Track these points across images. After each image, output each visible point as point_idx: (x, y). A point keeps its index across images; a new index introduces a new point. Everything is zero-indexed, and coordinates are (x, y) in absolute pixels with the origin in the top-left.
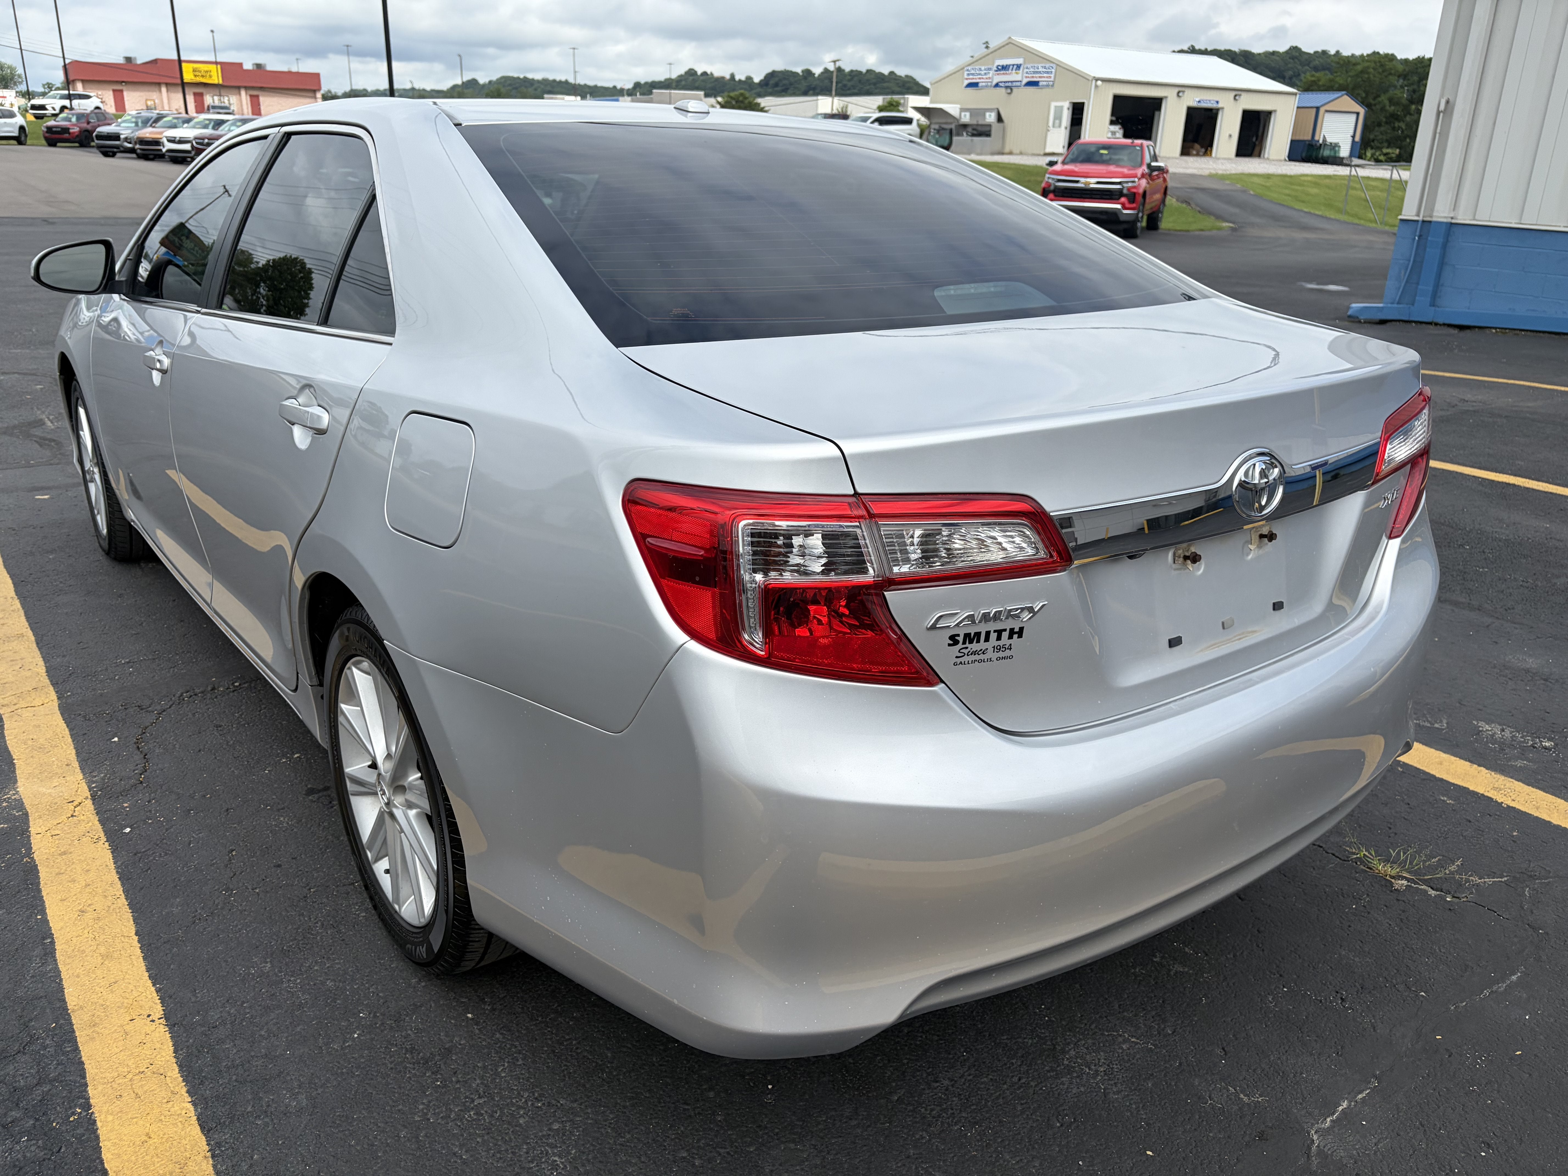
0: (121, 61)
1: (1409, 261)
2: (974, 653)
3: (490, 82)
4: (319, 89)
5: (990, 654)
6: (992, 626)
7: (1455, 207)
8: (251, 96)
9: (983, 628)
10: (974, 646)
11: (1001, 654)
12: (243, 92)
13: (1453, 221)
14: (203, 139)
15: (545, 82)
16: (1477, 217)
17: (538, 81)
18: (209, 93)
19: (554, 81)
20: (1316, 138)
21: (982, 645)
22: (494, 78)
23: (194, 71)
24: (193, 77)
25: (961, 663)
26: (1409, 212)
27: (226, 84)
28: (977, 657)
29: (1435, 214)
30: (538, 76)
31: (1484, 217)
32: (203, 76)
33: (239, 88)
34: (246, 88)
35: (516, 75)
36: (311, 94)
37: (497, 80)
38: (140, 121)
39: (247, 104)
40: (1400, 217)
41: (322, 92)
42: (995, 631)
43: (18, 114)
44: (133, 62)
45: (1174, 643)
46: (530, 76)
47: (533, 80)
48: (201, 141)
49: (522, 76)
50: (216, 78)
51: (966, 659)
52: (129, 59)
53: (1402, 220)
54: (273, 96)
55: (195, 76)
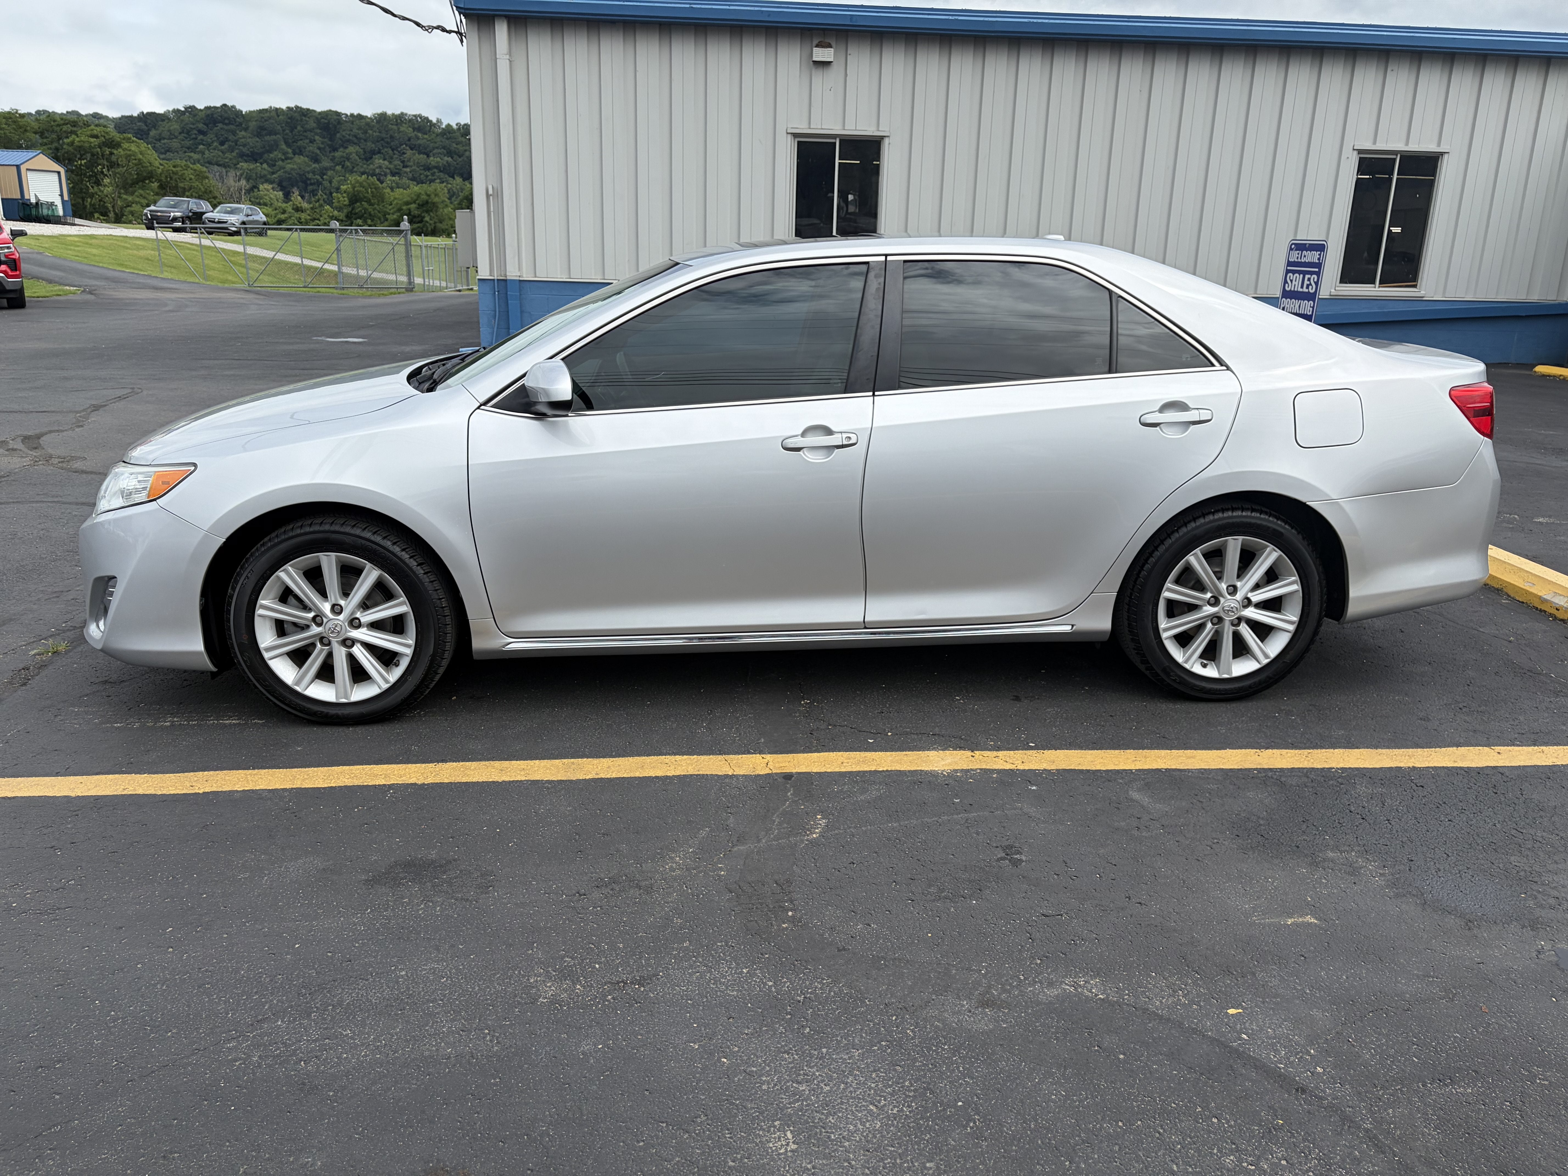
1: (495, 311)
7: (520, 269)
13: (521, 279)
16: (537, 275)
20: (27, 197)
26: (484, 272)
29: (508, 274)
31: (542, 276)
40: (478, 277)
53: (479, 280)
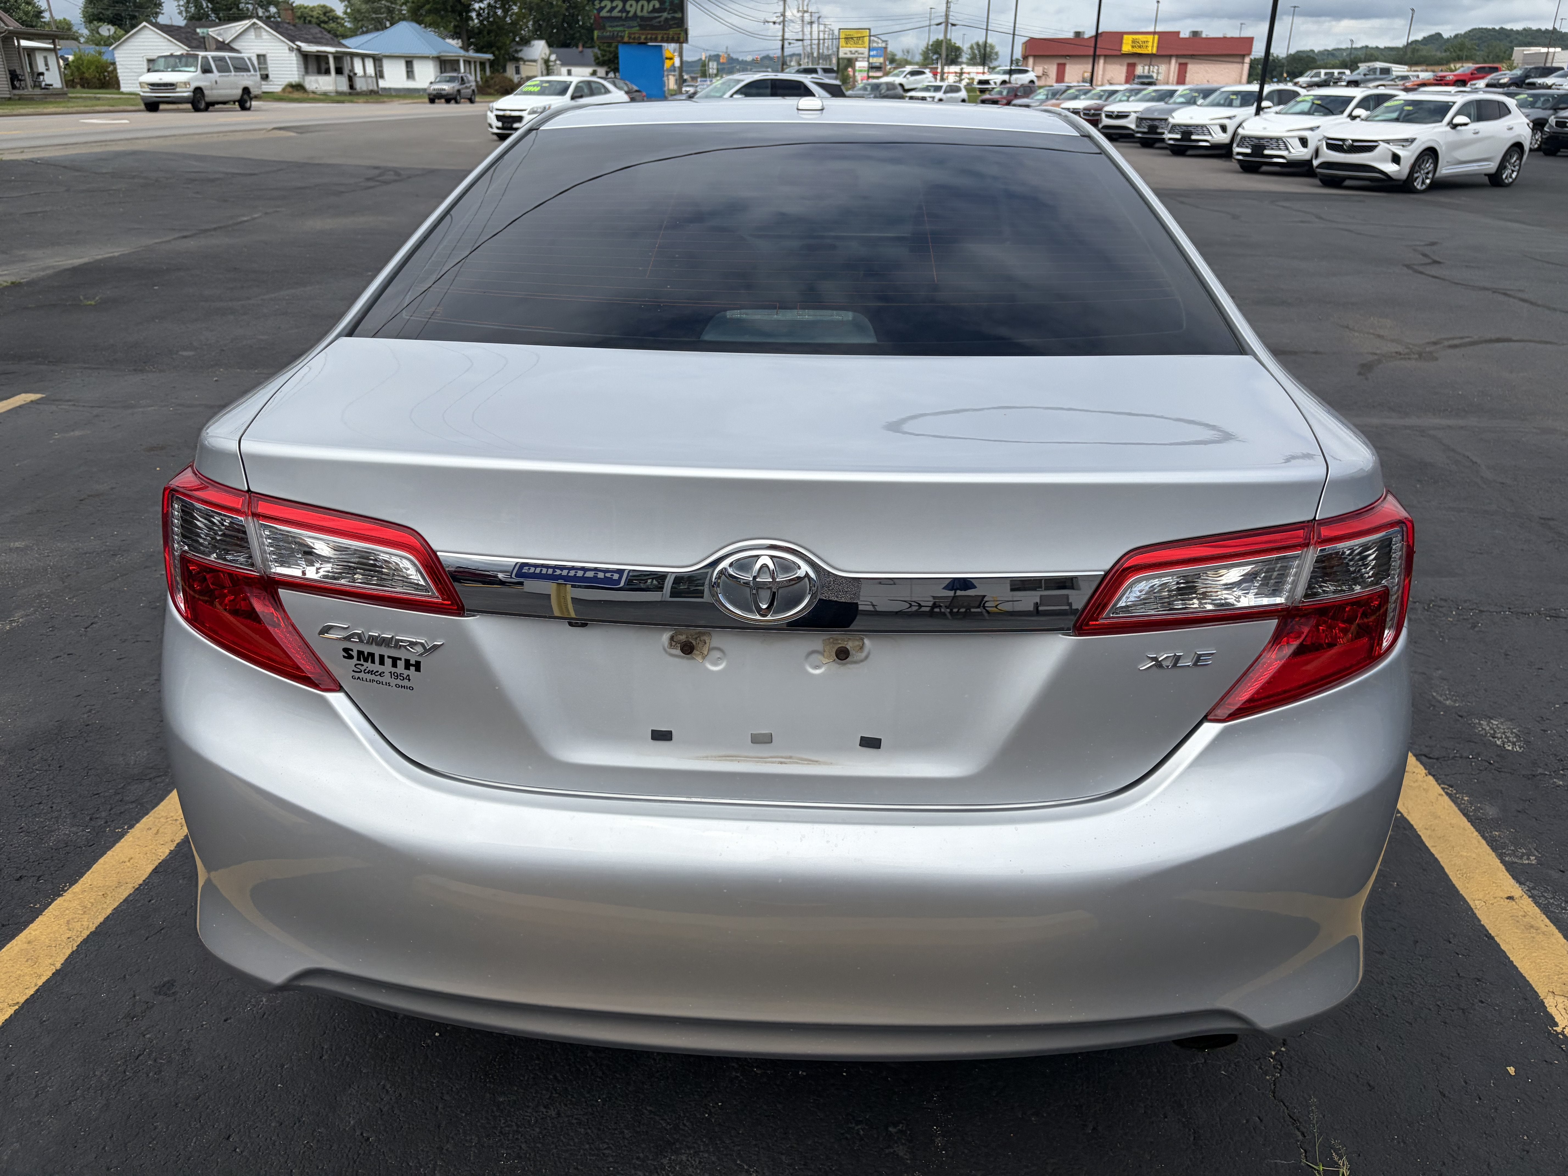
0: (1071, 35)
2: (371, 672)
3: (1456, 36)
4: (1249, 54)
5: (387, 678)
6: (386, 652)
8: (1180, 64)
9: (377, 651)
10: (369, 665)
11: (399, 682)
12: (1173, 61)
14: (1090, 110)
15: (1527, 32)
17: (1517, 32)
18: (1140, 64)
19: (1539, 30)
21: (376, 667)
22: (1462, 32)
23: (1133, 42)
24: (1130, 48)
25: (359, 678)
27: (1159, 54)
28: (373, 677)
30: (1518, 26)
32: (1140, 47)
33: (1170, 56)
34: (1177, 56)
35: (1490, 27)
36: (1239, 60)
37: (1466, 33)
38: (1050, 93)
39: (1174, 73)
41: (1252, 57)
42: (389, 657)
43: (963, 89)
44: (1081, 37)
45: (661, 736)
46: (1508, 27)
47: (1512, 30)
48: (1088, 112)
49: (1497, 28)
50: (1152, 48)
51: (362, 675)
52: (1078, 34)
54: (1201, 64)
55: (1133, 47)
